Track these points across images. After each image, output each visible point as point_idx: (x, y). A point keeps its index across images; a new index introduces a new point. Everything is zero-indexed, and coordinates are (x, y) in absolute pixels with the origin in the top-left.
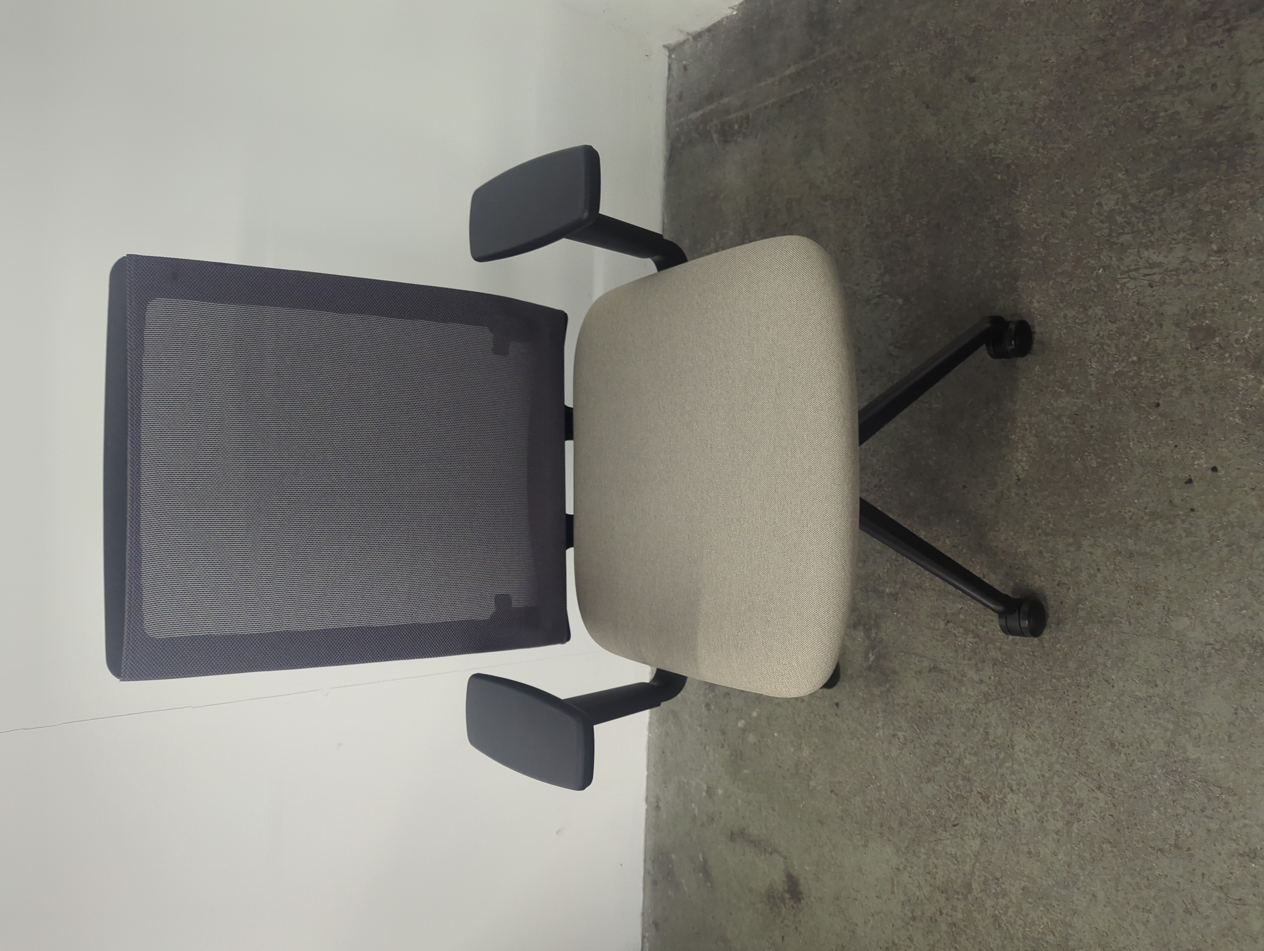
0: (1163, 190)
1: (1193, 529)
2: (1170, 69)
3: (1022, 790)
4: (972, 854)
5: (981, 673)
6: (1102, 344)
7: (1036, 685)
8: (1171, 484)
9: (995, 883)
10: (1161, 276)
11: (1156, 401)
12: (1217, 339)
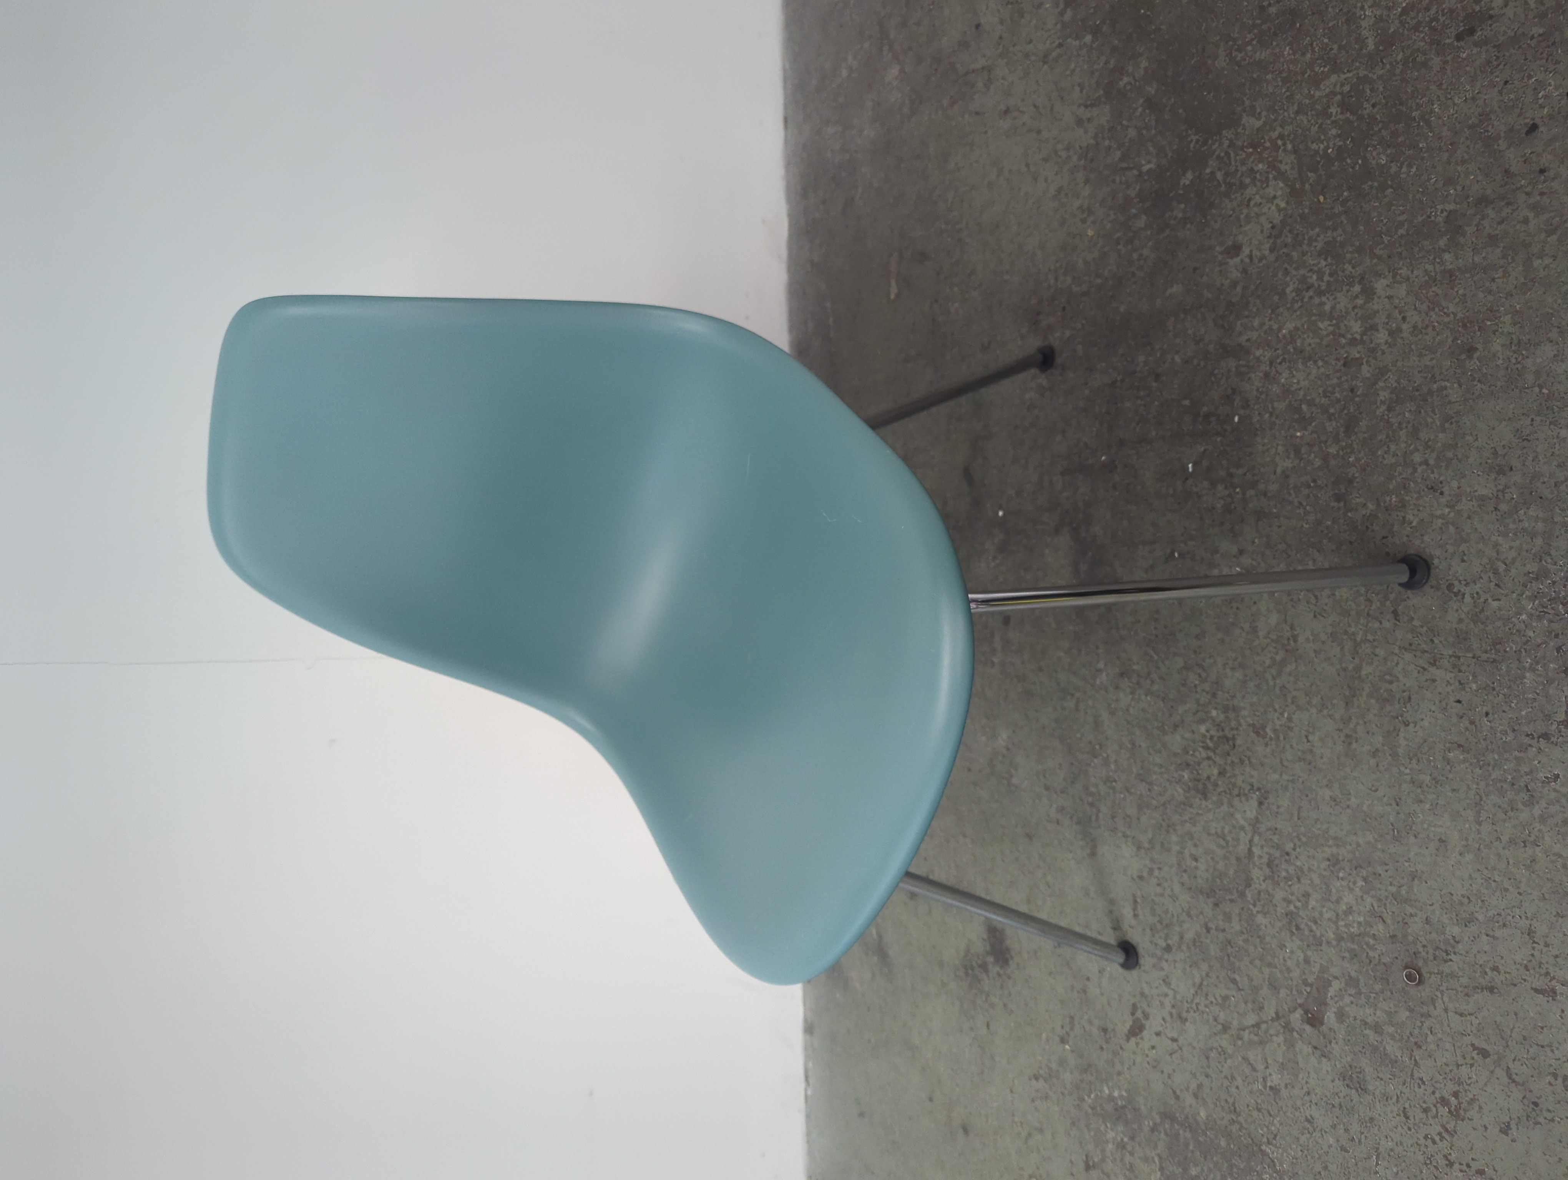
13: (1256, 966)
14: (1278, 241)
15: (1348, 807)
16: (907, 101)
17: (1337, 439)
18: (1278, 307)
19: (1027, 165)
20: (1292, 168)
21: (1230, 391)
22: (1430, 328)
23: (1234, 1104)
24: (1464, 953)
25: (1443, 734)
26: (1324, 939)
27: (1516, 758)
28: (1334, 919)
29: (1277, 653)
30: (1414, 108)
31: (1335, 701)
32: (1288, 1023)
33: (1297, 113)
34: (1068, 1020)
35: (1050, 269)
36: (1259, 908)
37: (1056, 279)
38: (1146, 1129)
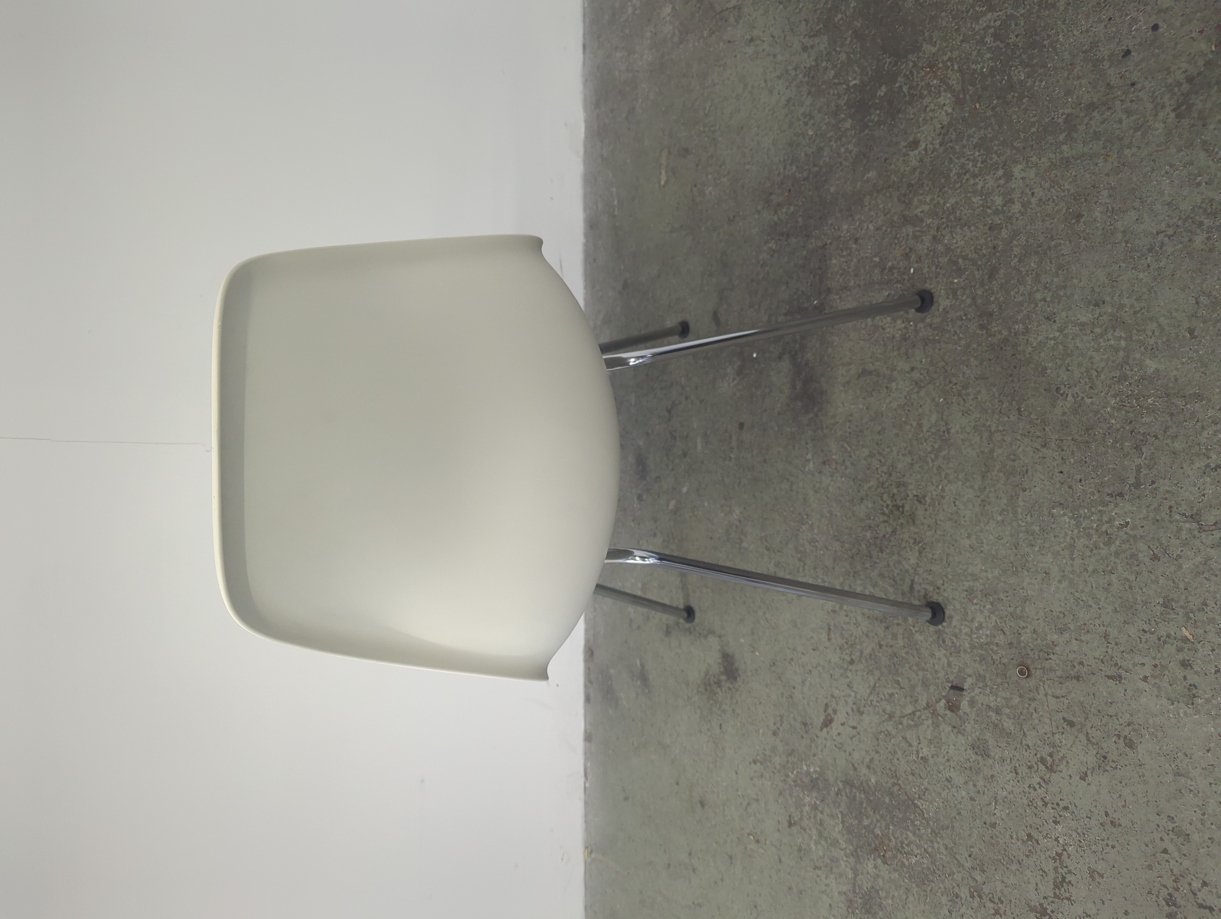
1: (1134, 107)
8: (1107, 64)
13: (914, 671)
14: (946, 138)
15: (981, 552)
16: (677, 32)
17: (982, 285)
18: (945, 187)
19: (765, 81)
20: (958, 83)
21: (908, 251)
22: (1051, 200)
23: (896, 771)
24: (1058, 652)
25: (1049, 496)
26: (961, 648)
27: (1100, 511)
28: (969, 633)
29: (935, 443)
30: (1046, 38)
31: (975, 476)
32: (935, 710)
33: (962, 41)
34: (778, 719)
35: (780, 161)
36: (917, 629)
37: (785, 168)
38: (832, 794)
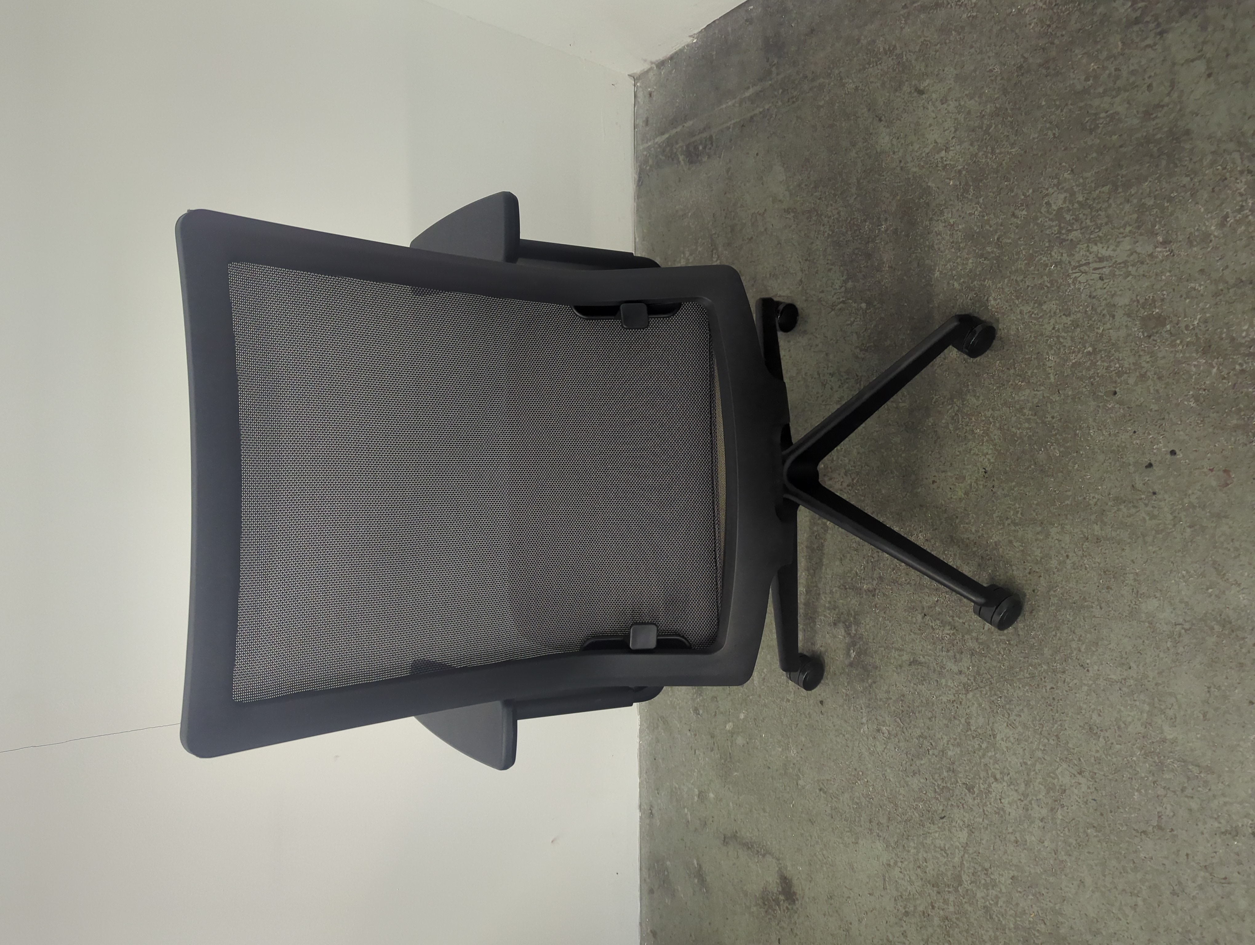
0: (1108, 187)
1: (1156, 512)
2: (1107, 72)
3: (1006, 778)
4: (960, 846)
5: (960, 664)
6: (1058, 337)
7: (1013, 674)
8: (1132, 469)
9: (985, 874)
10: (1111, 268)
11: (1114, 389)
12: (1168, 327)
18: (988, 524)
19: (819, 374)
20: (999, 439)
25: (1084, 817)
29: (982, 743)
31: (1019, 782)
33: (1003, 405)
36: (966, 900)
